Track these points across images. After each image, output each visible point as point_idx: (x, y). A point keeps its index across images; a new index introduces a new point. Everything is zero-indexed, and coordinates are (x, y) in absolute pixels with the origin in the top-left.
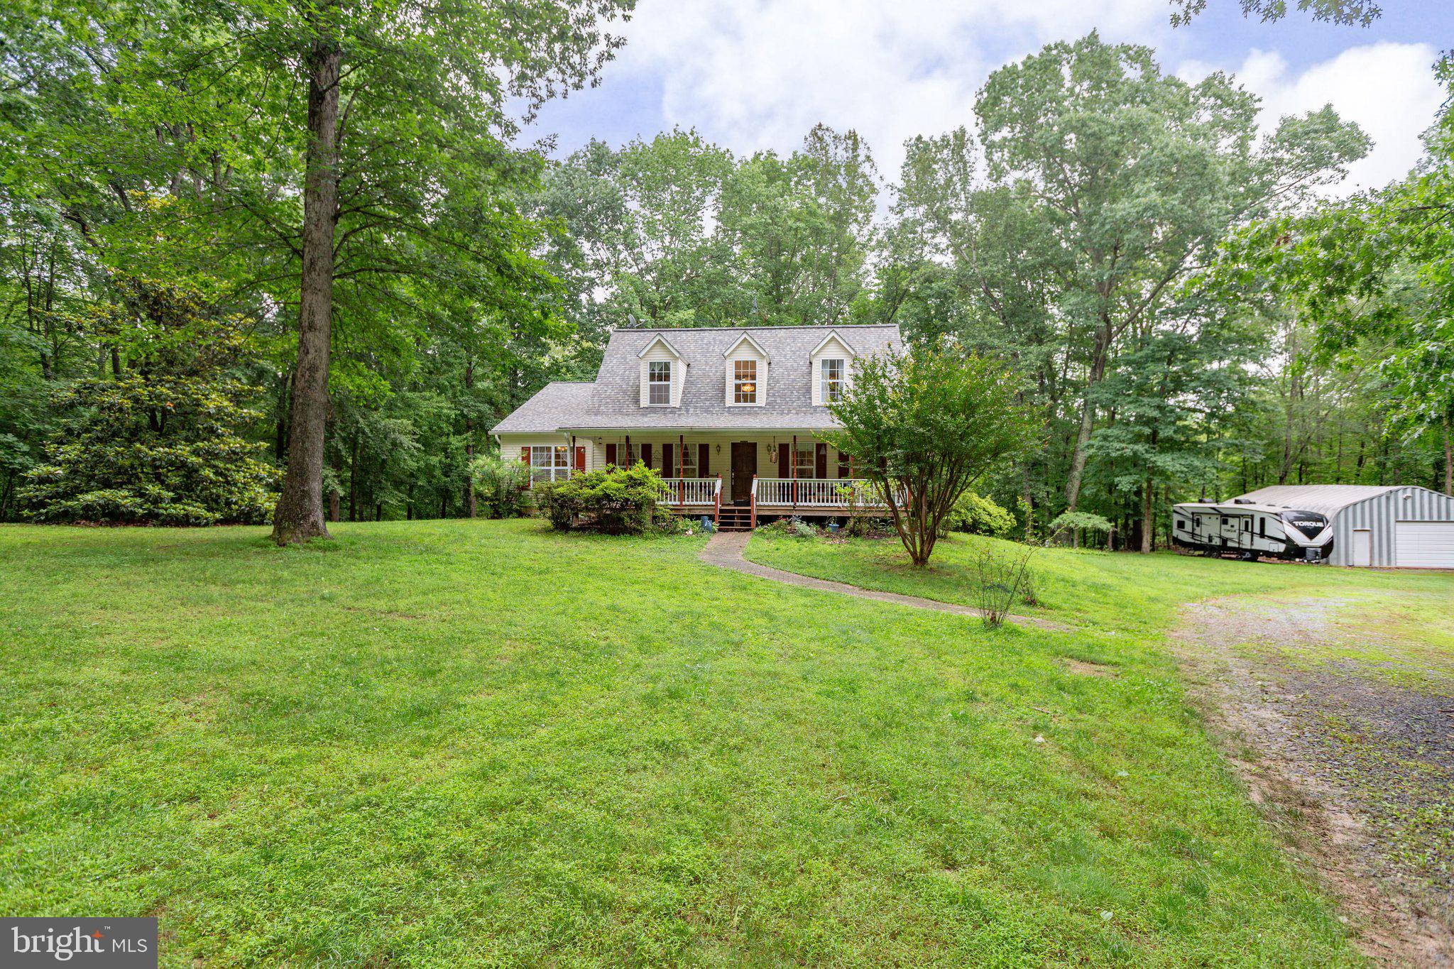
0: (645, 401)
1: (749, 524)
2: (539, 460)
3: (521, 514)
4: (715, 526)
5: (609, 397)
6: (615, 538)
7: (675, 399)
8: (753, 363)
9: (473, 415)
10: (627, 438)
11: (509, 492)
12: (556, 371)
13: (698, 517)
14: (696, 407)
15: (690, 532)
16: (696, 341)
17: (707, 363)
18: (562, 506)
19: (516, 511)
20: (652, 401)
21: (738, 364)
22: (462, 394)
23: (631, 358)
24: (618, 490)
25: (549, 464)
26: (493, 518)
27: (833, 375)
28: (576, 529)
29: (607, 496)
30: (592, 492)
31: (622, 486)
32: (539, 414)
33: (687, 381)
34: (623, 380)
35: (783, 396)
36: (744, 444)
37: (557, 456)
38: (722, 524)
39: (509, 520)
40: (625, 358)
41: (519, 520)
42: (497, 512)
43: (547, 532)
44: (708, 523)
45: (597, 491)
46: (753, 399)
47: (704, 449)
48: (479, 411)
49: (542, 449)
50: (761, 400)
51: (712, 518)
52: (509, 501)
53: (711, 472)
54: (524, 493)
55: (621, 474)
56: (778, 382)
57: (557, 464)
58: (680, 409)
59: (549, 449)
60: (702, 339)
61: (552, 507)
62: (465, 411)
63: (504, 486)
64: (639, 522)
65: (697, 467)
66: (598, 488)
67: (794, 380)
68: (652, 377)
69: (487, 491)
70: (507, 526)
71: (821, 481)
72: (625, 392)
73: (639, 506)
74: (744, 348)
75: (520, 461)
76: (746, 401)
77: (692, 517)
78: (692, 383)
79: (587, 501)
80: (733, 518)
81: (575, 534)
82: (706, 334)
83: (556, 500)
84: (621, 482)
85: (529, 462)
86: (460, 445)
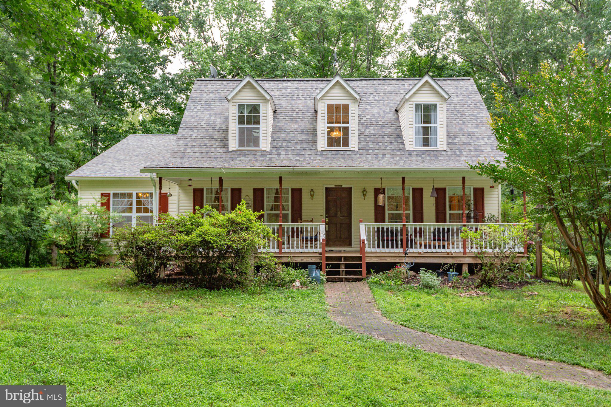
0: (233, 144)
1: (360, 273)
2: (119, 207)
3: (99, 264)
4: (322, 275)
5: (195, 141)
6: (215, 293)
7: (265, 144)
8: (346, 108)
9: (54, 169)
10: (221, 180)
11: (86, 240)
12: (132, 130)
13: (304, 266)
14: (287, 151)
15: (298, 284)
16: (279, 90)
17: (293, 110)
18: (149, 256)
19: (94, 260)
20: (242, 143)
21: (330, 108)
22: (44, 150)
23: (216, 105)
24: (219, 235)
25: (130, 210)
26: (68, 267)
27: (426, 120)
28: (164, 282)
29: (206, 244)
30: (188, 239)
31: (223, 231)
32: (119, 161)
33: (274, 127)
34: (209, 124)
35: (375, 141)
36: (339, 188)
37: (139, 203)
38: (329, 273)
39: (86, 270)
40: (209, 105)
41: (97, 270)
42: (73, 261)
43: (130, 285)
44: (316, 273)
45: (194, 237)
46: (346, 143)
47: (297, 193)
48: (61, 166)
49: (123, 195)
50: (354, 144)
51: (319, 266)
52: (86, 249)
53: (304, 217)
54: (103, 241)
55: (221, 218)
56: (367, 127)
57: (138, 211)
58: (270, 152)
59: (130, 195)
60: (286, 89)
61: (136, 257)
62: (47, 165)
63: (81, 234)
64: (242, 274)
65: (289, 212)
66: (194, 234)
67: (383, 126)
68: (241, 122)
69: (62, 238)
70: (83, 277)
71: (418, 225)
72: (211, 136)
73: (239, 254)
74: (337, 90)
75: (99, 205)
76: (338, 145)
77: (296, 266)
78: (280, 128)
79: (179, 249)
80: (338, 266)
81: (165, 288)
82: (289, 83)
83: (141, 248)
84: (221, 227)
85: (108, 208)
86: (40, 196)
